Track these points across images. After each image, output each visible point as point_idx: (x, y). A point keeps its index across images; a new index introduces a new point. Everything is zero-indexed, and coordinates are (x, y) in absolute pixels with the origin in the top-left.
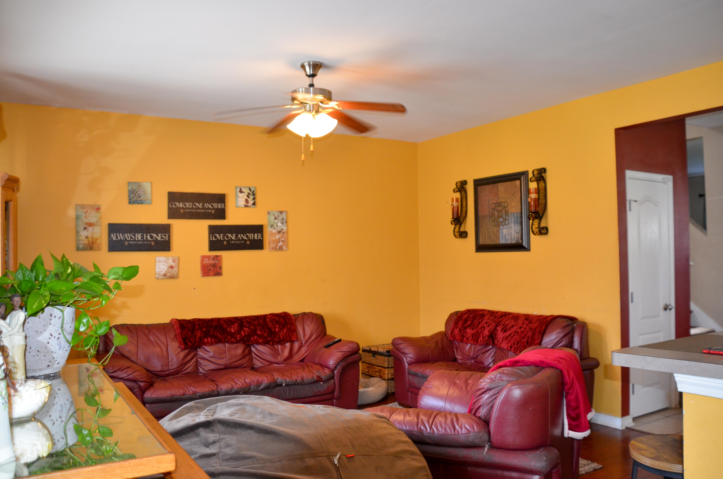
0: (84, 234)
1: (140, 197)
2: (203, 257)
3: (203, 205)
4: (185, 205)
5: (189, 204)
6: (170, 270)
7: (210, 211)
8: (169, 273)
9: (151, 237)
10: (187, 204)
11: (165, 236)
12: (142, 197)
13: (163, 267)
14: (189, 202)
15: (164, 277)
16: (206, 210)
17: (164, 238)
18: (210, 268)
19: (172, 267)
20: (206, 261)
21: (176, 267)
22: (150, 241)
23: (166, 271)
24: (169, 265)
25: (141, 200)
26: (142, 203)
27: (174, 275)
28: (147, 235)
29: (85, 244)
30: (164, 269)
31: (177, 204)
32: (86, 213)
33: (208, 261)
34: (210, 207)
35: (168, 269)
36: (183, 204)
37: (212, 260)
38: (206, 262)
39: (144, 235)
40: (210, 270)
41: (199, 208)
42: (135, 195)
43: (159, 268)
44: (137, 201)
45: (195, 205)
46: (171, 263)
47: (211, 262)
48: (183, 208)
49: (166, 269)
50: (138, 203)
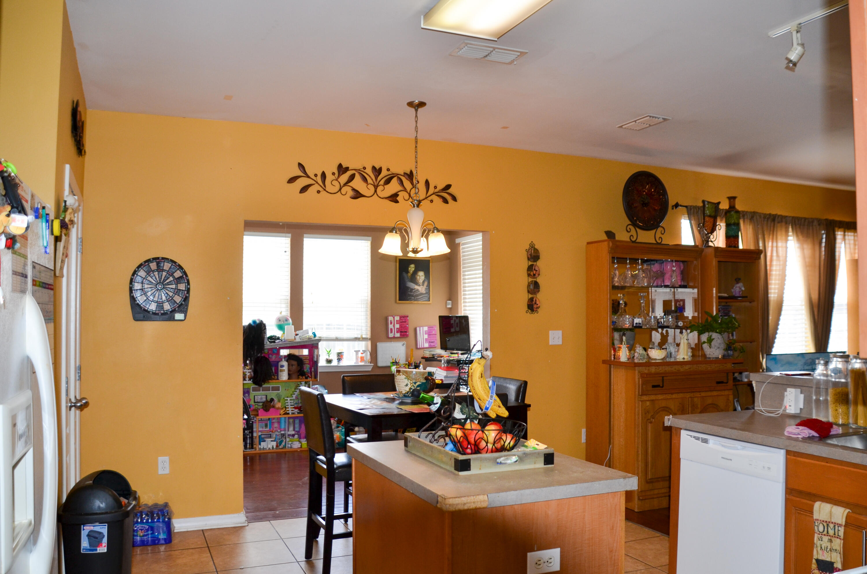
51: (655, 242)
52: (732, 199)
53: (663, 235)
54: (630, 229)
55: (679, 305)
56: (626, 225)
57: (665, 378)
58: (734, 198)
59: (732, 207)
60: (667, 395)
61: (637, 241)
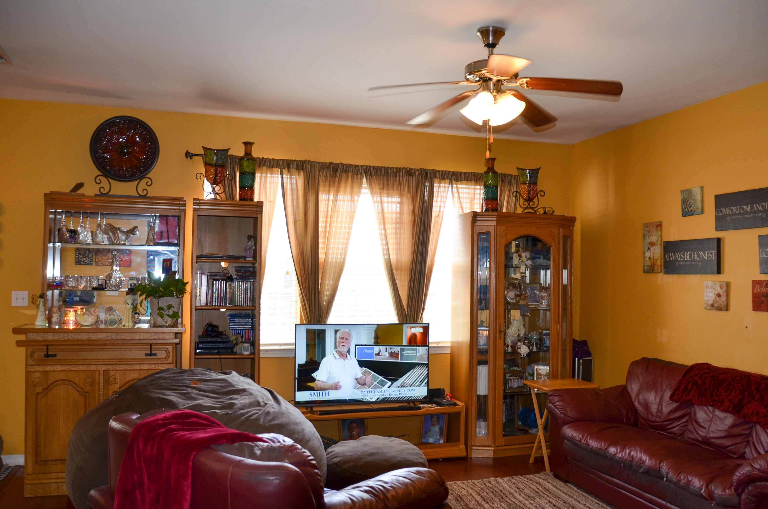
0: (648, 254)
1: (690, 207)
2: (755, 283)
3: (752, 207)
4: (732, 211)
5: (736, 207)
6: (718, 299)
7: (760, 214)
8: (716, 303)
9: (699, 255)
10: (733, 208)
11: (711, 254)
12: (693, 206)
13: (710, 294)
14: (736, 206)
15: (712, 308)
16: (755, 214)
17: (710, 257)
18: (762, 298)
19: (719, 295)
20: (759, 290)
21: (724, 295)
22: (697, 260)
23: (714, 300)
24: (716, 293)
25: (692, 211)
26: (692, 215)
27: (722, 307)
28: (694, 254)
29: (648, 266)
30: (712, 297)
31: (723, 210)
32: (649, 232)
33: (760, 288)
34: (760, 208)
35: (715, 298)
36: (729, 209)
37: (764, 287)
38: (757, 289)
39: (692, 253)
40: (763, 302)
41: (747, 213)
42: (686, 205)
43: (707, 296)
44: (688, 212)
45: (743, 209)
46: (719, 290)
47: (764, 291)
48: (730, 215)
49: (713, 298)
50: (689, 215)
51: (137, 195)
52: (248, 145)
53: (149, 187)
54: (100, 180)
55: (166, 265)
56: (95, 176)
57: (50, 347)
58: (251, 144)
59: (248, 154)
60: (70, 366)
61: (110, 193)
